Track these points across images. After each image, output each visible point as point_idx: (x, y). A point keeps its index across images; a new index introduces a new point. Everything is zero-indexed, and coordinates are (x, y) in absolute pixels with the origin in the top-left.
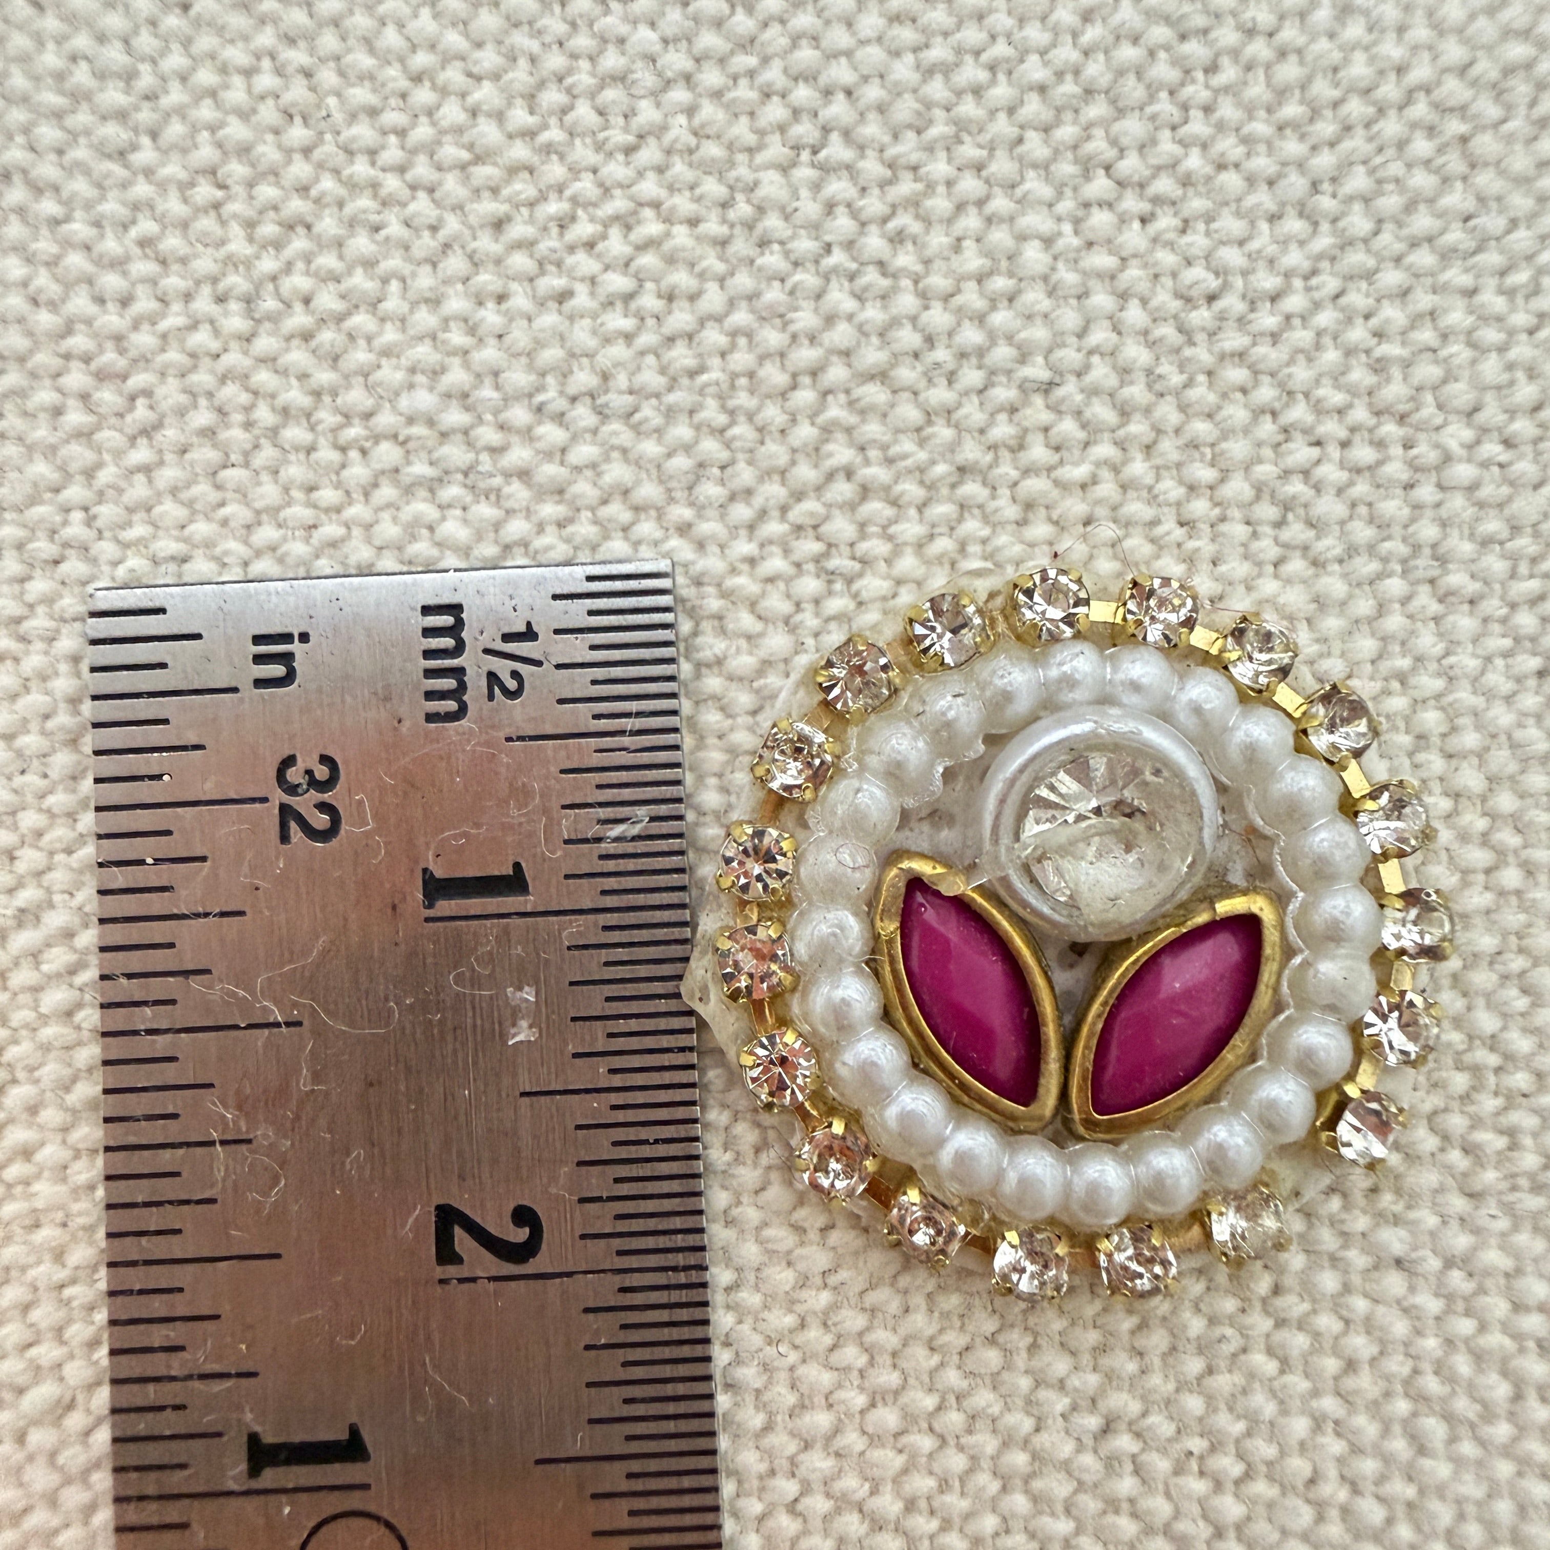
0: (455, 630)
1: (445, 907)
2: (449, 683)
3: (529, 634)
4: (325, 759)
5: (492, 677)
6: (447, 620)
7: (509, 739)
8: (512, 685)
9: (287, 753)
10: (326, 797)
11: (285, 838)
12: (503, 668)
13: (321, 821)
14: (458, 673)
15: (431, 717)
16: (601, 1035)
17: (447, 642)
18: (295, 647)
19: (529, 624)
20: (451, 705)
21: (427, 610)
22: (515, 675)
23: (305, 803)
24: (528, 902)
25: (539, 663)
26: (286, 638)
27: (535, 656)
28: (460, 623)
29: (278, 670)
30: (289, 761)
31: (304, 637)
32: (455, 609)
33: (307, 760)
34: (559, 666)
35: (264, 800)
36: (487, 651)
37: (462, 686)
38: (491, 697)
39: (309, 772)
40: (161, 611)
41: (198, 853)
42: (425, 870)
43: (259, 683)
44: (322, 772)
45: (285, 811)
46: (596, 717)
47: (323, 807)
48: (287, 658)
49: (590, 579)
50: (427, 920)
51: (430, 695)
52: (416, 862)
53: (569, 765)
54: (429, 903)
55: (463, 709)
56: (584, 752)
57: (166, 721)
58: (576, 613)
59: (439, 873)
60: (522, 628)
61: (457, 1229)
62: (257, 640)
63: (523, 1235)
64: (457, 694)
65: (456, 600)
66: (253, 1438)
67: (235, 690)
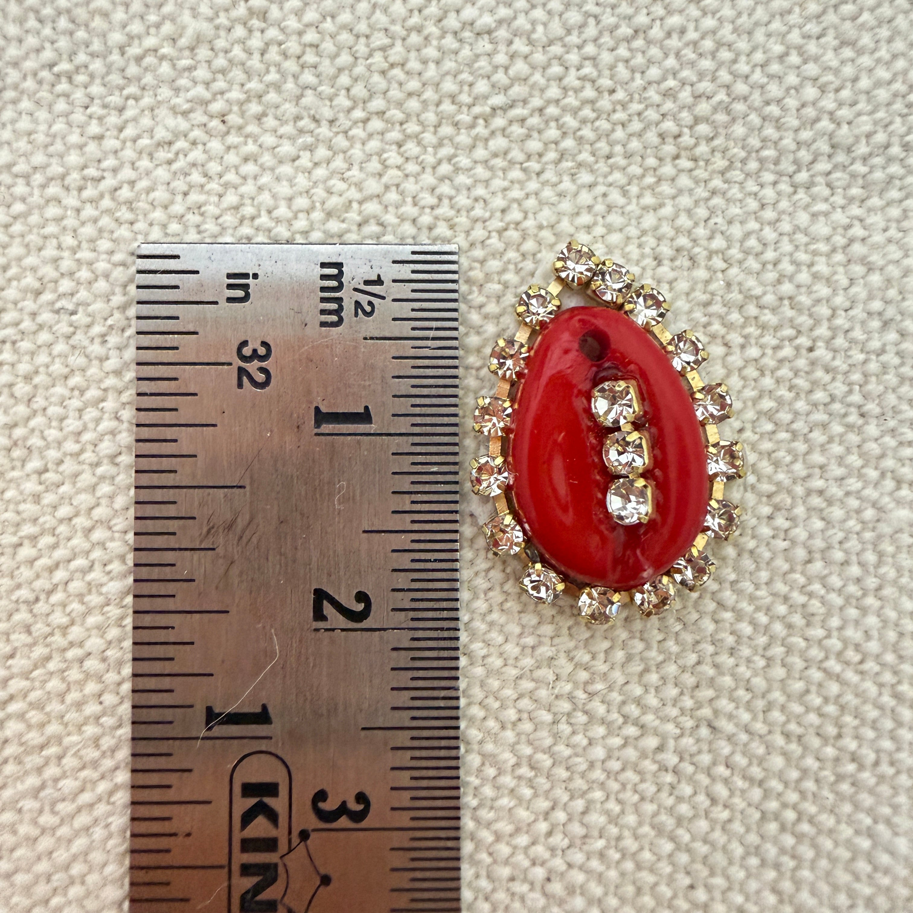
0: (339, 277)
1: (326, 428)
2: (333, 306)
3: (379, 281)
4: (264, 344)
5: (358, 304)
6: (334, 271)
7: (365, 339)
8: (368, 309)
9: (243, 339)
10: (264, 364)
11: (240, 385)
12: (364, 299)
13: (260, 377)
14: (339, 300)
15: (323, 324)
16: (408, 502)
17: (334, 283)
18: (250, 281)
19: (379, 276)
20: (335, 318)
21: (323, 265)
22: (370, 303)
23: (252, 367)
24: (372, 428)
25: (383, 298)
26: (245, 276)
27: (382, 294)
28: (341, 273)
29: (240, 293)
30: (245, 343)
31: (255, 276)
32: (339, 266)
33: (254, 344)
34: (394, 300)
35: (230, 364)
36: (356, 290)
37: (341, 308)
38: (356, 315)
39: (255, 351)
40: (177, 257)
41: (192, 391)
42: (317, 409)
43: (230, 300)
44: (262, 351)
45: (241, 371)
46: (413, 329)
47: (262, 370)
48: (245, 287)
49: (413, 253)
50: (317, 434)
51: (323, 312)
52: (311, 403)
53: (397, 355)
54: (318, 424)
55: (341, 321)
56: (407, 347)
57: (177, 318)
58: (405, 271)
59: (324, 409)
60: (375, 278)
61: (325, 602)
62: (229, 276)
63: (361, 607)
64: (338, 312)
65: (339, 260)
66: (209, 710)
67: (216, 303)
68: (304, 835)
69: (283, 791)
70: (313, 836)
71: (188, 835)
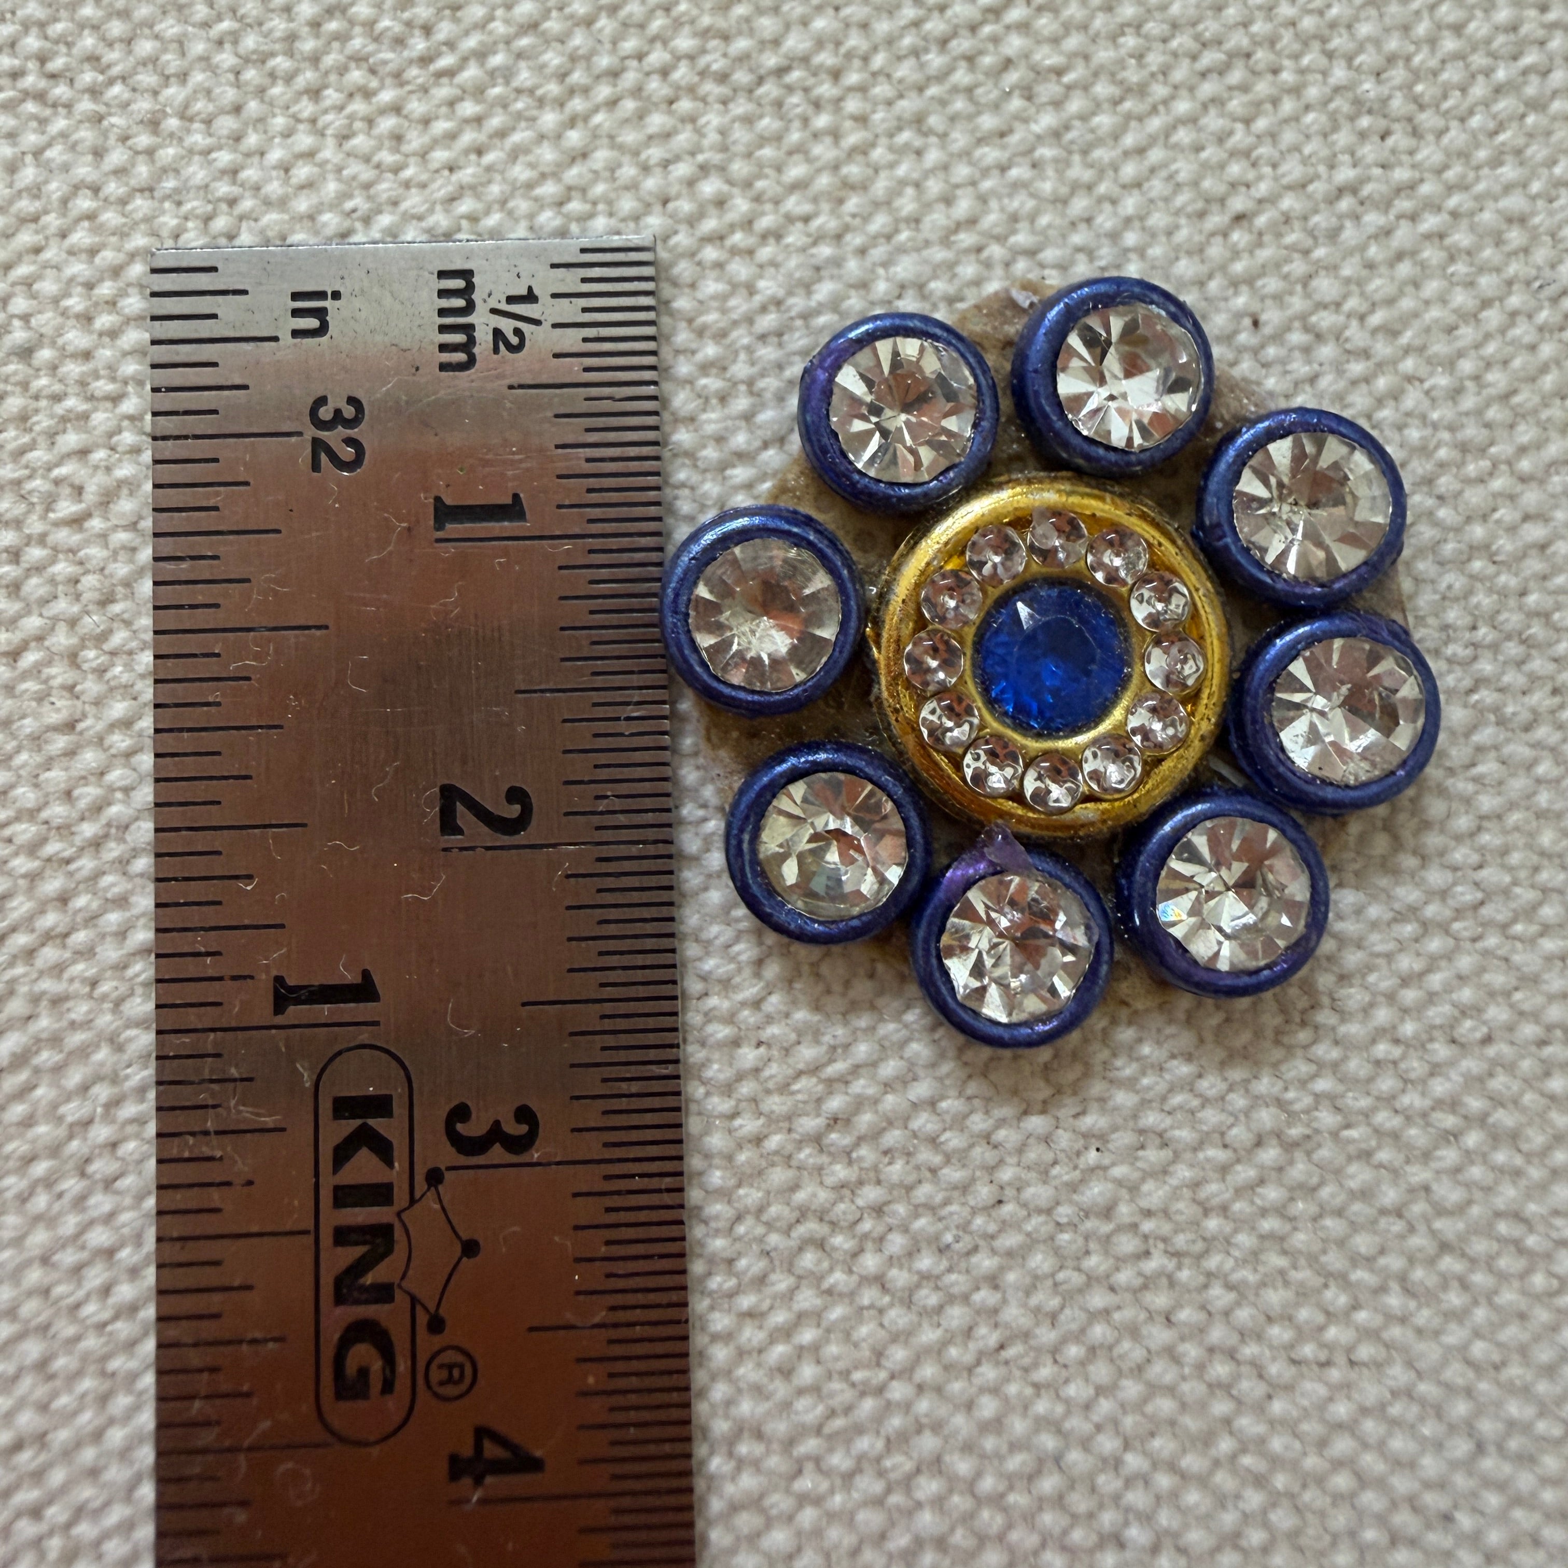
0: (466, 292)
1: (453, 529)
2: (459, 338)
3: (530, 297)
4: (353, 401)
5: (497, 333)
6: (459, 284)
7: (511, 387)
8: (514, 340)
9: (320, 393)
10: (352, 433)
11: (316, 466)
12: (507, 326)
13: (348, 453)
14: (468, 329)
15: (443, 367)
16: (585, 643)
17: (460, 303)
18: (328, 303)
19: (530, 289)
20: (461, 357)
21: (442, 274)
22: (518, 332)
23: (334, 437)
24: (527, 527)
25: (537, 322)
26: (321, 295)
27: (535, 316)
28: (470, 287)
29: (312, 323)
30: (322, 401)
31: (336, 295)
32: (466, 275)
33: (337, 401)
34: (555, 326)
35: (300, 434)
36: (494, 311)
37: (471, 341)
38: (496, 350)
39: (338, 412)
40: (214, 269)
41: (241, 478)
42: (438, 499)
43: (296, 333)
44: (349, 412)
45: (318, 445)
46: (586, 370)
47: (350, 441)
48: (321, 314)
49: (583, 250)
50: (439, 540)
51: (444, 347)
52: (429, 491)
53: (562, 411)
54: (439, 526)
55: (471, 361)
56: (576, 400)
57: (215, 365)
58: (570, 281)
59: (449, 501)
60: (524, 292)
61: (459, 805)
62: (296, 296)
63: (514, 810)
64: (468, 347)
65: (467, 266)
66: (279, 980)
67: (275, 339)
68: (435, 1177)
69: (399, 1109)
70: (449, 1176)
71: (250, 1183)
